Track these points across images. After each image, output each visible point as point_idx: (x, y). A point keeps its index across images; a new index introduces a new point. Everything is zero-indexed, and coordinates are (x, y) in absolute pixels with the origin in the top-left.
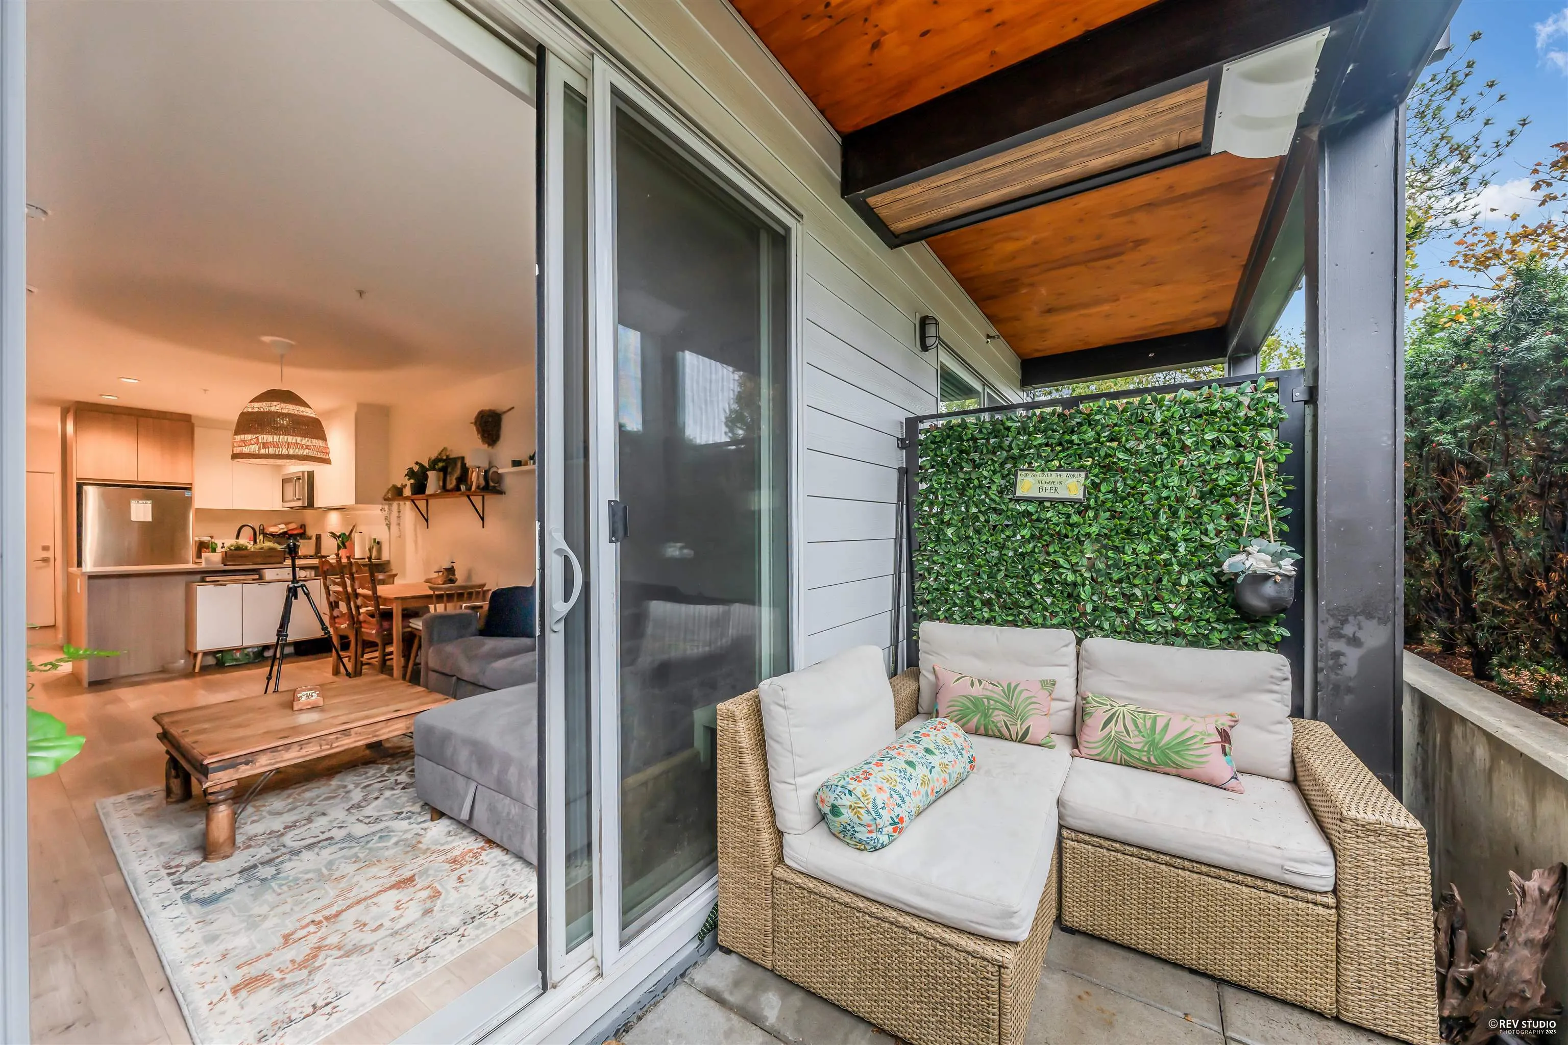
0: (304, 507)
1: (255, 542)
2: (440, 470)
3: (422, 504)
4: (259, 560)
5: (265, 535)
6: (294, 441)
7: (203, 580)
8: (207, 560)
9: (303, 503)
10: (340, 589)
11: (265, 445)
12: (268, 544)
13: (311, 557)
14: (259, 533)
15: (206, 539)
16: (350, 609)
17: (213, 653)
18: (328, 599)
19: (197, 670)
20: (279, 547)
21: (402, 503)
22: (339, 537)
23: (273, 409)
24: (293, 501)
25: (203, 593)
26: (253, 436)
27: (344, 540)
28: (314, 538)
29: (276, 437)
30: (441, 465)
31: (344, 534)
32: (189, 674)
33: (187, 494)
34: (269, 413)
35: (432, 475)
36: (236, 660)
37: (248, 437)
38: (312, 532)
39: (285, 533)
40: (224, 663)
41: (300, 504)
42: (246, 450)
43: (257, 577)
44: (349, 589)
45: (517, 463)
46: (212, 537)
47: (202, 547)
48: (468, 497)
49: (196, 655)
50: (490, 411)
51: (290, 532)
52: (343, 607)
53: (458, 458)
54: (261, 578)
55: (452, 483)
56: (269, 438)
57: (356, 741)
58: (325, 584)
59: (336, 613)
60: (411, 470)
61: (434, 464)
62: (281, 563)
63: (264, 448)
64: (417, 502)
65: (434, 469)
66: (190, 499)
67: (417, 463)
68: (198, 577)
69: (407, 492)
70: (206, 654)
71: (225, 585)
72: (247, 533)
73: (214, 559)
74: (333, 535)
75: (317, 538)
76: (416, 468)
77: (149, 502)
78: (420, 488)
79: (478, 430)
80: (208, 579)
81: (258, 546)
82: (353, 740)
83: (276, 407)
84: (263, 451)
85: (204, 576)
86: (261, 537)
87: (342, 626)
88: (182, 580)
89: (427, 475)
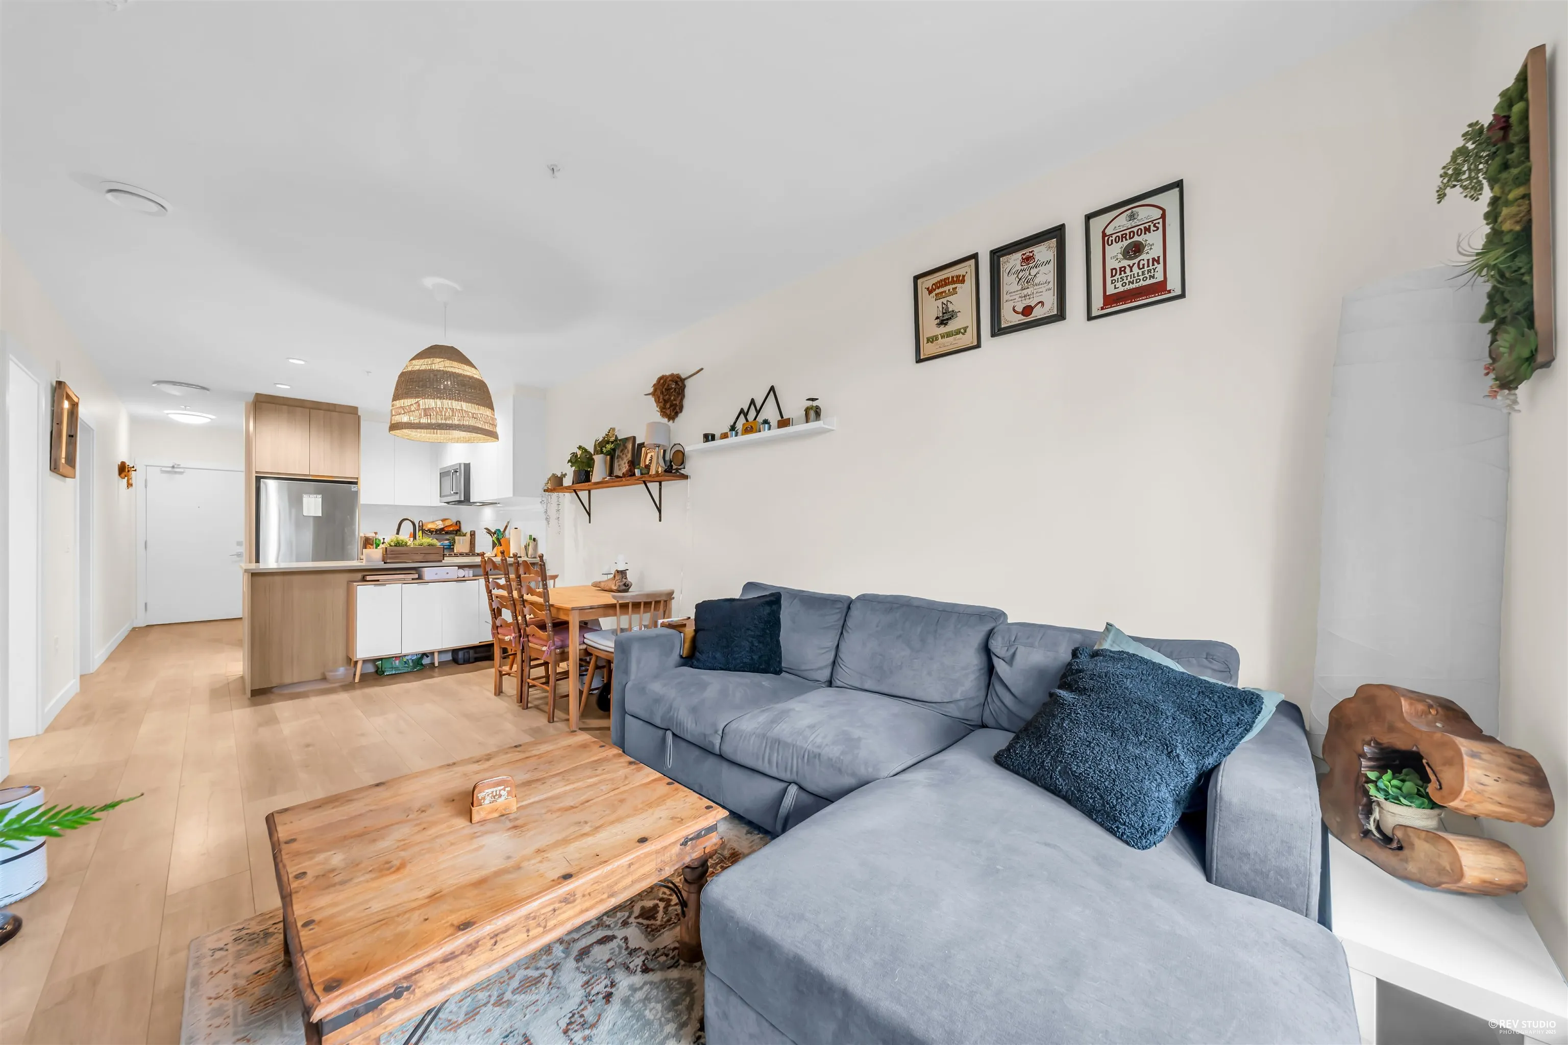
0: (459, 502)
1: (415, 538)
2: (608, 453)
3: (584, 495)
4: (420, 558)
5: (423, 531)
6: (459, 408)
7: (364, 580)
8: (368, 557)
9: (460, 497)
10: (504, 593)
11: (427, 412)
12: (427, 540)
13: (467, 555)
14: (419, 529)
15: (371, 535)
16: (515, 617)
17: (374, 661)
18: (491, 605)
19: (357, 680)
20: (438, 544)
21: (561, 494)
22: (495, 533)
23: (436, 367)
24: (451, 495)
25: (364, 593)
26: (413, 401)
27: (499, 538)
28: (468, 535)
29: (439, 402)
30: (609, 446)
31: (499, 530)
32: (349, 686)
33: (353, 488)
34: (432, 371)
35: (599, 459)
36: (396, 668)
37: (407, 402)
38: (466, 529)
39: (442, 529)
40: (383, 672)
41: (457, 498)
42: (405, 419)
43: (416, 576)
44: (515, 594)
45: (709, 437)
46: (376, 533)
47: (368, 542)
48: (645, 483)
49: (356, 662)
50: (672, 375)
51: (446, 529)
52: (507, 615)
53: (627, 439)
54: (420, 578)
55: (622, 467)
56: (431, 403)
57: (583, 912)
58: (487, 587)
59: (498, 623)
60: (574, 455)
61: (600, 446)
62: (441, 561)
63: (426, 415)
64: (579, 493)
65: (602, 452)
66: (356, 493)
67: (580, 447)
68: (359, 576)
69: (567, 482)
70: (365, 661)
71: (384, 585)
72: (407, 528)
73: (374, 557)
74: (489, 532)
75: (471, 535)
76: (579, 453)
77: (320, 496)
78: (584, 476)
79: (655, 401)
80: (368, 578)
81: (417, 542)
82: (578, 909)
83: (439, 364)
84: (424, 420)
85: (366, 575)
86: (421, 532)
87: (507, 638)
88: (346, 577)
89: (593, 460)
